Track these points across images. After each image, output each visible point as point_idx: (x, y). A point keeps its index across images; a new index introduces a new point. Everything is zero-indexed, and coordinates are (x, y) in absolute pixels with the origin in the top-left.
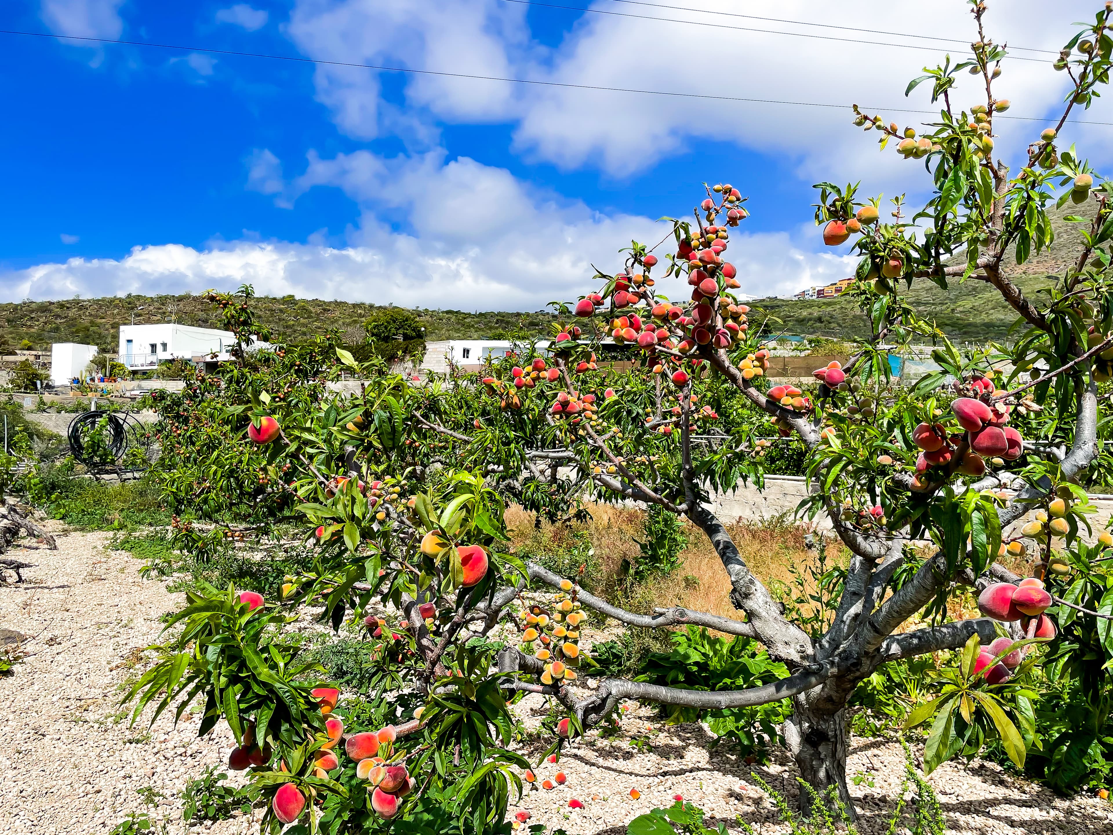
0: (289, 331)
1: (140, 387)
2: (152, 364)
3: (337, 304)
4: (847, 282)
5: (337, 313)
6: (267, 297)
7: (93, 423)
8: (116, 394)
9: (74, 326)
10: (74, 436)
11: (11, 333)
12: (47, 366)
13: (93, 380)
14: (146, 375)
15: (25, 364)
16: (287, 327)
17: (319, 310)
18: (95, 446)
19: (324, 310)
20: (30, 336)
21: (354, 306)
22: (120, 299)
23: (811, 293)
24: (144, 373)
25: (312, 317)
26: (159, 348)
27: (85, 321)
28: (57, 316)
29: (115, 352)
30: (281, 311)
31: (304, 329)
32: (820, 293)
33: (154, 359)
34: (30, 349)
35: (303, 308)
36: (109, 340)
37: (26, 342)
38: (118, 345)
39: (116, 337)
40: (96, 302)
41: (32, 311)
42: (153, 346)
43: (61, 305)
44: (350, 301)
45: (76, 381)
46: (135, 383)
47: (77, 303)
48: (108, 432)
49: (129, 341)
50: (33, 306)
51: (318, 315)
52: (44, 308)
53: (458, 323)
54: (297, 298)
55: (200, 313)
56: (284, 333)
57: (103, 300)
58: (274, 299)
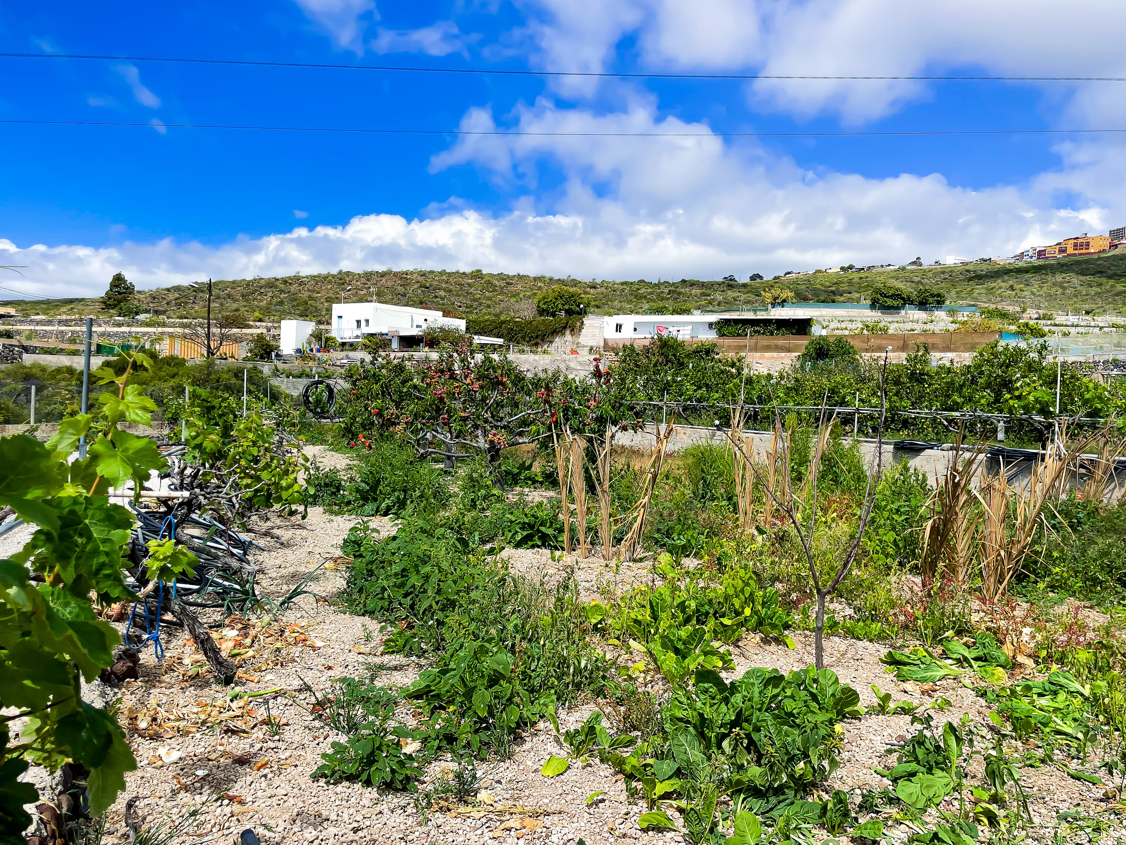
0: (475, 304)
1: (347, 357)
2: (357, 337)
3: (520, 277)
4: (1073, 241)
5: (519, 287)
6: (458, 272)
7: (317, 388)
8: (329, 362)
9: (295, 300)
10: (306, 395)
11: (245, 306)
12: (276, 338)
13: (311, 350)
14: (352, 346)
15: (261, 337)
16: (475, 300)
17: (503, 284)
18: (318, 402)
19: (508, 283)
20: (261, 309)
21: (535, 279)
22: (333, 276)
23: (1030, 254)
24: (351, 344)
25: (496, 291)
26: (363, 323)
27: (305, 295)
28: (282, 291)
29: (329, 323)
30: (469, 285)
31: (489, 302)
32: (1041, 253)
33: (358, 333)
34: (260, 320)
35: (489, 282)
36: (324, 313)
37: (257, 314)
38: (331, 318)
39: (329, 310)
40: (313, 277)
41: (261, 287)
42: (359, 322)
43: (285, 281)
44: (532, 275)
45: (298, 351)
46: (344, 354)
47: (297, 279)
48: (325, 395)
49: (340, 317)
50: (262, 282)
51: (502, 288)
52: (271, 284)
53: (631, 294)
54: (484, 272)
55: (399, 288)
56: (471, 306)
57: (319, 276)
58: (464, 273)
